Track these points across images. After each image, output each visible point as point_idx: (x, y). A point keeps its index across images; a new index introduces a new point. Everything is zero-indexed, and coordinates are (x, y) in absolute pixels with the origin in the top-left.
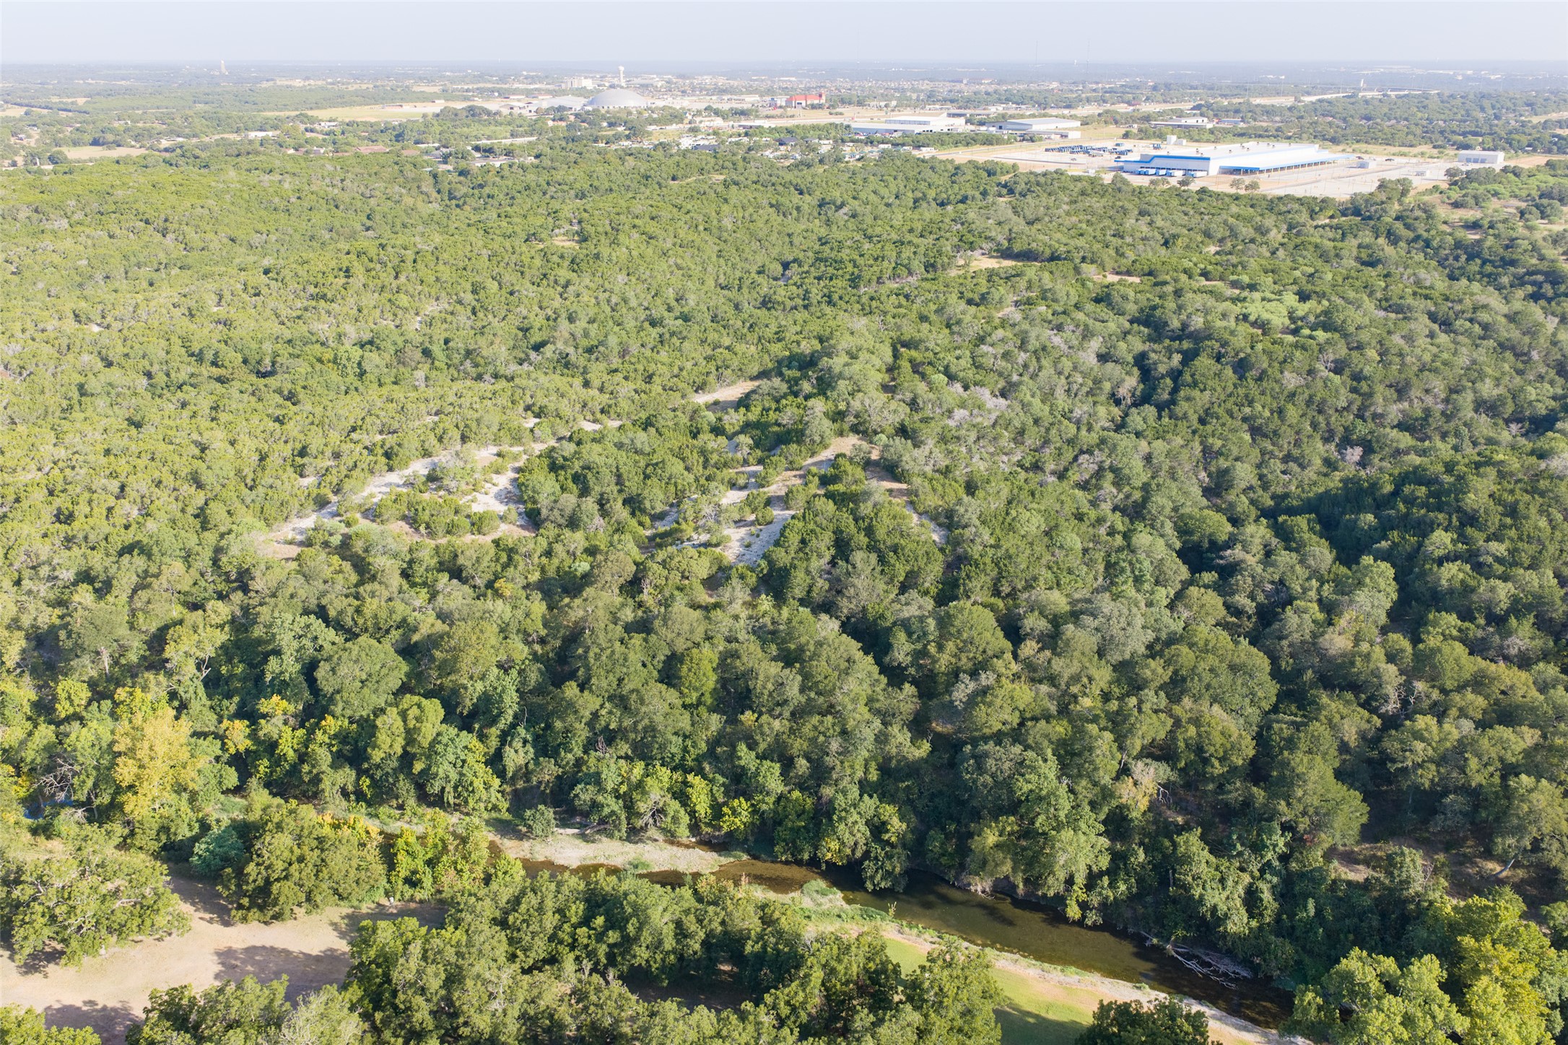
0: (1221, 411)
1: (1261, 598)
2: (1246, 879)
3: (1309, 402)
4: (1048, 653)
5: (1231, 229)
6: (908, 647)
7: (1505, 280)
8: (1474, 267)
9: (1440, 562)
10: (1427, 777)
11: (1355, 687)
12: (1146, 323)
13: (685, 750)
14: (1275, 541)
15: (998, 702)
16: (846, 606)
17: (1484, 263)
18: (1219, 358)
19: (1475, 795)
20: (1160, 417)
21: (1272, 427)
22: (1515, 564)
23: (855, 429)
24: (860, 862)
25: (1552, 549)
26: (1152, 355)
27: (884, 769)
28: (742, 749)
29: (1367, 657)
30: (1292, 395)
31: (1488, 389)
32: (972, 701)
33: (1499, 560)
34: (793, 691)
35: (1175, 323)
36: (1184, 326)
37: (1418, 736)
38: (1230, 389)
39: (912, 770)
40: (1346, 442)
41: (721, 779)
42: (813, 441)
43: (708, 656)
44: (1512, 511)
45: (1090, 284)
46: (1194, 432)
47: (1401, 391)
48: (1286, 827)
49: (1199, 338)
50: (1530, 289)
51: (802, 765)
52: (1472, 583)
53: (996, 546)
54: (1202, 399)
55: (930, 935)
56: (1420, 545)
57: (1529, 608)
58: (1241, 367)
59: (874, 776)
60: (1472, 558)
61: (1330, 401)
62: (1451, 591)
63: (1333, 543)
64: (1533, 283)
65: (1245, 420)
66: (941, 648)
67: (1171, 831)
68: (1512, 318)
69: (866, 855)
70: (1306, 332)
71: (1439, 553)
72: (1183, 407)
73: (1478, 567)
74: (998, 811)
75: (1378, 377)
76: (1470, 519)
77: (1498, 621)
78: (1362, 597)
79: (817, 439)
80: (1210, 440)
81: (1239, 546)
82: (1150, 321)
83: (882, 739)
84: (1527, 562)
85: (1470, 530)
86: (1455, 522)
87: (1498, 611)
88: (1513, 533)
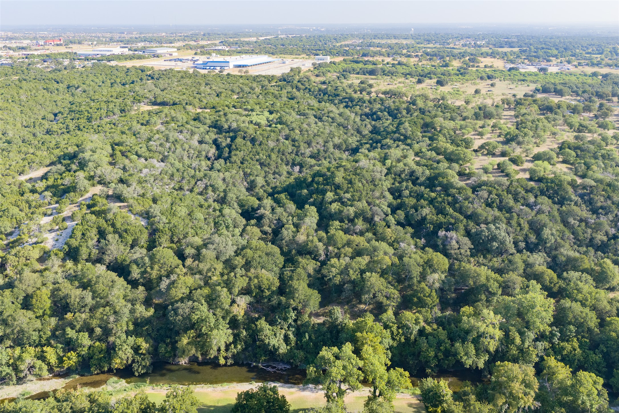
0: (248, 158)
1: (273, 226)
2: (283, 332)
3: (279, 151)
4: (197, 262)
5: (241, 89)
6: (138, 271)
7: (336, 101)
8: (326, 97)
9: (330, 203)
10: (337, 280)
11: (310, 253)
13: (40, 337)
14: (275, 204)
15: (180, 286)
16: (107, 259)
17: (329, 96)
18: (244, 138)
19: (353, 282)
20: (226, 163)
21: (267, 162)
22: (354, 200)
23: (99, 183)
24: (131, 365)
25: (364, 193)
26: (219, 139)
27: (136, 324)
28: (68, 330)
29: (312, 241)
30: (273, 149)
31: (337, 141)
32: (169, 288)
33: (349, 200)
34: (89, 300)
35: (226, 126)
36: (230, 127)
37: (333, 266)
38: (250, 149)
39: (148, 321)
40: (294, 165)
41: (60, 346)
42: (81, 190)
43: (45, 293)
44: (350, 182)
45: (190, 114)
46: (239, 167)
47: (309, 144)
48: (294, 309)
49: (236, 131)
50: (344, 104)
51: (98, 331)
52: (342, 209)
53: (169, 223)
54: (241, 154)
56: (323, 198)
57: (360, 215)
58: (253, 141)
59: (131, 327)
60: (340, 200)
61: (286, 150)
62: (336, 213)
63: (295, 202)
64: (345, 102)
65: (257, 160)
66: (152, 268)
67: (254, 321)
68: (340, 115)
69: (133, 361)
70: (274, 125)
71: (330, 200)
72: (234, 158)
73: (343, 203)
74: (186, 330)
75: (301, 140)
76: (338, 187)
77: (351, 221)
78: (307, 220)
79: (83, 189)
80: (246, 170)
81: (262, 208)
82: (216, 126)
83: (132, 311)
84: (357, 199)
85: (338, 191)
86: (333, 189)
87: (351, 217)
88: (352, 190)
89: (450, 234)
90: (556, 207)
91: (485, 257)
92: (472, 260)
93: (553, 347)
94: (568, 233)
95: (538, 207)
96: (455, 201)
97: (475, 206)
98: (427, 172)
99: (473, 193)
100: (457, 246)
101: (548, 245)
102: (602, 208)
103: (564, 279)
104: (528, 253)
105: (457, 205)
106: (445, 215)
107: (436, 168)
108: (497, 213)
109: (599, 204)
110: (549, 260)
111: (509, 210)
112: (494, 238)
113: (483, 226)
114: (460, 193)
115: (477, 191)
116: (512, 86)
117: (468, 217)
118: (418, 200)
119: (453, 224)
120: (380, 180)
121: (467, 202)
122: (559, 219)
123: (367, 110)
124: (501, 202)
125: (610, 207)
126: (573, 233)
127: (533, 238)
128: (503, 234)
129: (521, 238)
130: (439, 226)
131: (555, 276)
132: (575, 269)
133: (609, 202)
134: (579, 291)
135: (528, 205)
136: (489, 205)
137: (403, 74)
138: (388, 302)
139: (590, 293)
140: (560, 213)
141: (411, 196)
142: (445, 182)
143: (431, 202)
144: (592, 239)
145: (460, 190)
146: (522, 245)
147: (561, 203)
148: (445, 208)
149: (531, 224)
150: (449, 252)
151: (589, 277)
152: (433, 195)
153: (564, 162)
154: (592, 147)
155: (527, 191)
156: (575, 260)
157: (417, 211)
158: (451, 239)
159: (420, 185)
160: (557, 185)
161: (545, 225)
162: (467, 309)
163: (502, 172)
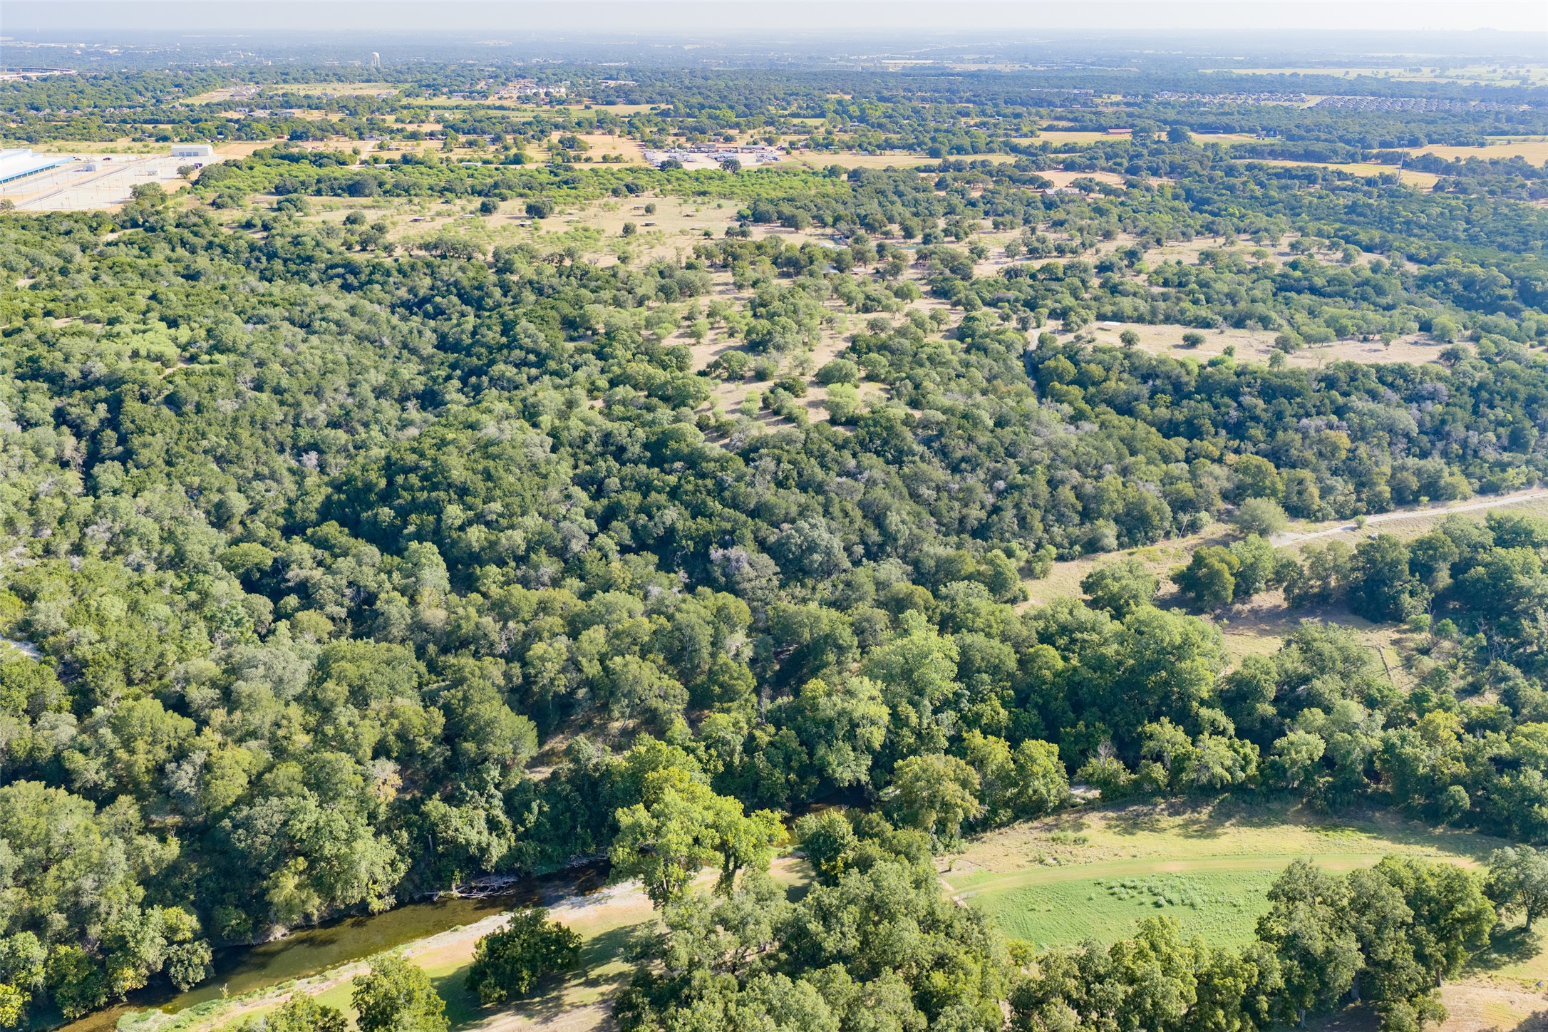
0: (182, 450)
2: (483, 814)
3: (253, 422)
4: (238, 713)
7: (314, 276)
8: (278, 265)
9: (462, 529)
10: (561, 685)
11: (464, 643)
12: (35, 376)
14: (319, 552)
17: (285, 261)
18: (144, 399)
19: (590, 683)
20: (127, 471)
21: (233, 452)
22: (511, 516)
24: (163, 973)
25: (528, 495)
26: (71, 410)
29: (468, 618)
30: (235, 420)
31: (377, 378)
32: (201, 783)
33: (501, 515)
35: (73, 372)
36: (85, 375)
37: (542, 659)
38: (177, 427)
40: (299, 451)
44: (488, 476)
46: (168, 475)
47: (318, 393)
48: (497, 761)
49: (113, 382)
50: (339, 281)
52: (493, 538)
54: (158, 442)
55: (271, 991)
56: (439, 520)
57: (539, 543)
58: (173, 402)
60: (480, 519)
61: (270, 417)
62: (483, 549)
64: (338, 276)
65: (205, 452)
68: (353, 311)
69: (168, 963)
70: (206, 358)
71: (458, 523)
72: (145, 455)
73: (488, 524)
75: (295, 388)
76: (463, 492)
77: (521, 560)
78: (426, 574)
80: (188, 479)
81: (293, 566)
84: (518, 511)
85: (469, 499)
86: (454, 496)
87: (521, 552)
88: (498, 492)
89: (733, 552)
90: (893, 469)
91: (803, 586)
92: (782, 593)
93: (963, 718)
94: (926, 516)
95: (866, 475)
96: (720, 487)
97: (759, 489)
98: (640, 433)
99: (747, 465)
100: (752, 574)
101: (901, 542)
102: (963, 459)
103: (945, 598)
104: (872, 564)
105: (727, 494)
106: (710, 516)
107: (653, 422)
108: (802, 498)
109: (959, 454)
110: (910, 568)
111: (820, 489)
112: (812, 547)
113: (786, 526)
114: (723, 469)
115: (754, 460)
116: (688, 209)
117: (754, 514)
118: (645, 496)
119: (732, 532)
120: (548, 462)
121: (742, 484)
122: (905, 491)
123: (403, 293)
124: (800, 475)
125: (976, 457)
126: (932, 514)
127: (874, 535)
128: (826, 536)
129: (854, 538)
130: (704, 541)
131: (929, 595)
132: (955, 576)
133: (973, 448)
134: (976, 613)
135: (848, 474)
136: (781, 484)
137: (431, 189)
138: (668, 706)
139: (993, 613)
140: (904, 478)
141: (624, 488)
142: (686, 450)
143: (674, 493)
144: (962, 520)
145: (723, 463)
146: (859, 550)
147: (898, 461)
148: (704, 502)
149: (864, 506)
150: (742, 586)
151: (982, 586)
152: (672, 479)
153: (870, 378)
154: (906, 343)
155: (839, 447)
156: (949, 561)
157: (651, 517)
158: (738, 561)
159: (635, 463)
160: (886, 428)
161: (888, 508)
162: (815, 686)
163: (776, 413)
